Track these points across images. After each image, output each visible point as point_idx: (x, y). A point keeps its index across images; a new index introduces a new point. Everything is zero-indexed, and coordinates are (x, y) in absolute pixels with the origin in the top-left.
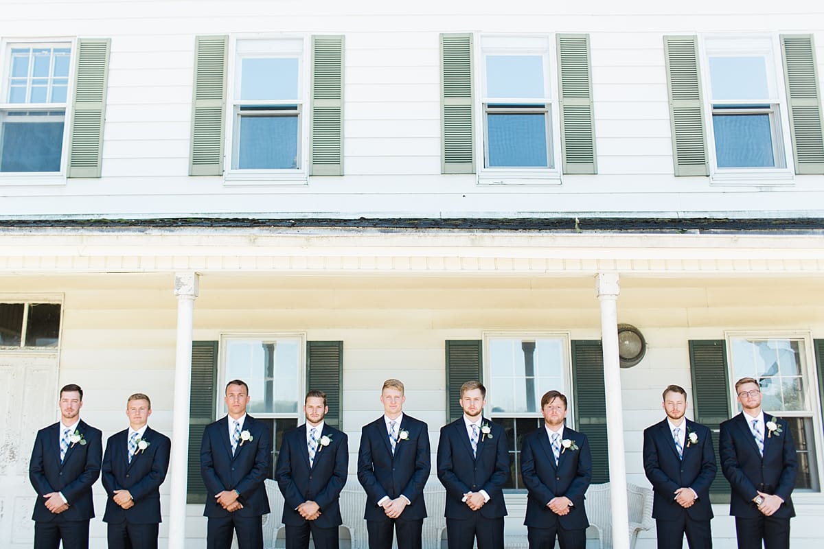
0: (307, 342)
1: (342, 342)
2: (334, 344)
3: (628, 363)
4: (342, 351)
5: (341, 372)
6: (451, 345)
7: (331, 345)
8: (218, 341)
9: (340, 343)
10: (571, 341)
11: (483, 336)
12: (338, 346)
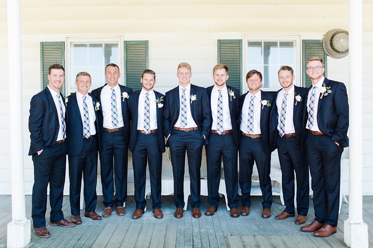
0: (124, 41)
1: (148, 41)
2: (142, 43)
3: (341, 55)
4: (148, 47)
5: (147, 61)
6: (221, 43)
7: (140, 43)
8: (64, 42)
9: (146, 43)
10: (302, 40)
11: (243, 37)
12: (145, 44)
